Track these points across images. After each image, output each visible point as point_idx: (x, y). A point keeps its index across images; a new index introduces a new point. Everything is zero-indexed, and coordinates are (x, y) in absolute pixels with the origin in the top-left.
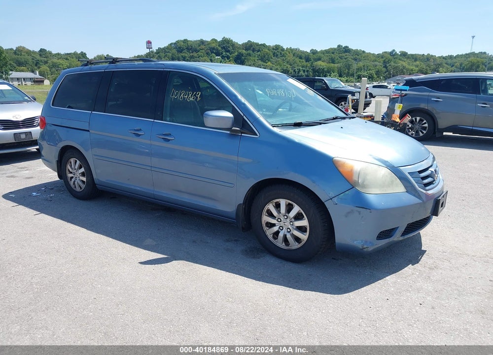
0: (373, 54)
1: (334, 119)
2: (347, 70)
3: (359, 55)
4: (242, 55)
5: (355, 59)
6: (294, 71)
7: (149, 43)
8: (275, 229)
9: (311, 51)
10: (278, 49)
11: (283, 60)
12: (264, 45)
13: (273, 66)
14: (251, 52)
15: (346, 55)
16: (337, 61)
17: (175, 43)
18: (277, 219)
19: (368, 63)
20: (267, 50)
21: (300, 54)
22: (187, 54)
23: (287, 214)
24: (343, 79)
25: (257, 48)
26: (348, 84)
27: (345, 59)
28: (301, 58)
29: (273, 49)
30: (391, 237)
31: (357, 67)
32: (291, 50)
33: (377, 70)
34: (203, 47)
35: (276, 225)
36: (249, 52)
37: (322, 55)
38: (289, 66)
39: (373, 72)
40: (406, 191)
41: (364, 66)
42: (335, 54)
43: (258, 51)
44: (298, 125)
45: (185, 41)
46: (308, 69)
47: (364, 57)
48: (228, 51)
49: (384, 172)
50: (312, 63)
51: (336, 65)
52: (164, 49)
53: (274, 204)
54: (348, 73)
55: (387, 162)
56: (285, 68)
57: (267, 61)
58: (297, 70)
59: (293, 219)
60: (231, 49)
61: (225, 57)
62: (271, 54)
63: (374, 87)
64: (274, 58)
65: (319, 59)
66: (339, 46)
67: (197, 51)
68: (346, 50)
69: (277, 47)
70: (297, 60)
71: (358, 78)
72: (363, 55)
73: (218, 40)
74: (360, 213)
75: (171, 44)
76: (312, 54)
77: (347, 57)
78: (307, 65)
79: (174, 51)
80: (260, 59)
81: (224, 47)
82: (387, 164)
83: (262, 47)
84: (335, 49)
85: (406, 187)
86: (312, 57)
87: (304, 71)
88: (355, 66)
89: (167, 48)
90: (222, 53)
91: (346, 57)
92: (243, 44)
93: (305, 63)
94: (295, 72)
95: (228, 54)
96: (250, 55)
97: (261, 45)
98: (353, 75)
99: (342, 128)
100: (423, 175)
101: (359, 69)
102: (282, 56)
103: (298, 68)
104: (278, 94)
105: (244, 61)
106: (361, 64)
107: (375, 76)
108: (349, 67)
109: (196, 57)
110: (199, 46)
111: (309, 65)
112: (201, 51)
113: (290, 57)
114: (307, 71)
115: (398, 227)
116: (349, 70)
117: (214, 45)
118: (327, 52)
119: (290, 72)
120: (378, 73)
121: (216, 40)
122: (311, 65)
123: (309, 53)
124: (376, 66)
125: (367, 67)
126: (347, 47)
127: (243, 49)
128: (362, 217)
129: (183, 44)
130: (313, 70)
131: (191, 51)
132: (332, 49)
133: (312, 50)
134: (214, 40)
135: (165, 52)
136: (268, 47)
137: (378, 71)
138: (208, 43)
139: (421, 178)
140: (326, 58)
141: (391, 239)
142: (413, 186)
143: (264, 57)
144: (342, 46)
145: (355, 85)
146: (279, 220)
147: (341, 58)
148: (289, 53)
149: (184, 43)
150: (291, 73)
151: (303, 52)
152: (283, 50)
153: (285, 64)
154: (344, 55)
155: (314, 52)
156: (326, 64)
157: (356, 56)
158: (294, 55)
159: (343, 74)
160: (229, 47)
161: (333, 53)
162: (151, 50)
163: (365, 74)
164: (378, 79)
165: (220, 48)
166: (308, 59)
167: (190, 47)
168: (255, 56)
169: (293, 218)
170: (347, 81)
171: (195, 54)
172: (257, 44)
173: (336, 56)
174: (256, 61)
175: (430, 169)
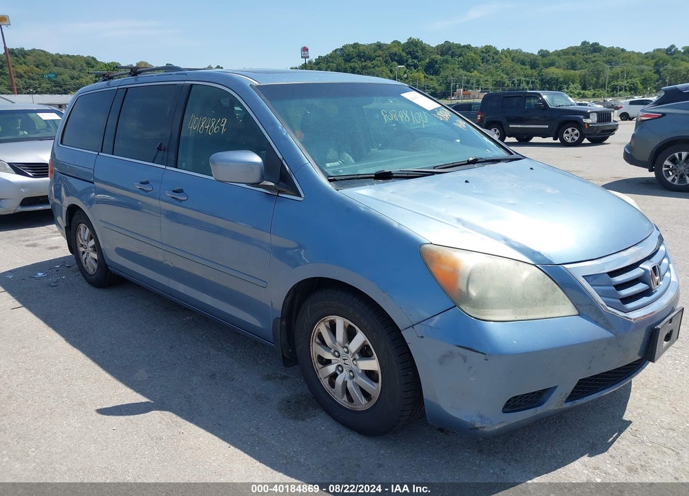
0: (639, 54)
1: (469, 163)
2: (595, 79)
3: (614, 56)
4: (436, 62)
5: (609, 62)
6: (513, 83)
7: (305, 49)
8: (331, 369)
9: (539, 52)
10: (489, 52)
11: (497, 67)
12: (468, 47)
13: (480, 77)
14: (449, 58)
15: (594, 57)
16: (579, 66)
17: (341, 49)
18: (332, 351)
19: (628, 67)
20: (473, 54)
21: (522, 58)
22: (357, 64)
23: (347, 345)
24: (589, 92)
25: (458, 52)
26: (595, 99)
27: (593, 62)
28: (523, 63)
29: (482, 52)
30: (541, 404)
31: (611, 74)
32: (508, 53)
33: (643, 77)
34: (380, 52)
35: (333, 362)
36: (446, 57)
37: (556, 58)
38: (505, 76)
39: (637, 81)
40: (576, 313)
41: (622, 72)
42: (577, 55)
43: (460, 56)
44: (384, 176)
45: (356, 45)
46: (533, 80)
47: (623, 59)
48: (416, 57)
49: (529, 273)
50: (541, 71)
51: (577, 72)
52: (325, 57)
53: (328, 324)
54: (597, 83)
55: (539, 253)
56: (499, 80)
57: (472, 69)
58: (516, 82)
59: (357, 355)
60: (419, 54)
61: (412, 65)
62: (479, 60)
63: (631, 103)
64: (482, 65)
65: (552, 64)
66: (584, 43)
67: (371, 59)
68: (596, 48)
69: (488, 50)
70: (518, 67)
71: (613, 91)
72: (623, 55)
73: (402, 43)
74: (465, 359)
75: (336, 51)
76: (540, 58)
77: (596, 59)
78: (532, 74)
79: (340, 60)
80: (461, 67)
81: (410, 52)
82: (538, 257)
83: (466, 50)
84: (577, 48)
85: (576, 305)
86: (540, 61)
87: (528, 83)
88: (608, 72)
89: (331, 56)
90: (407, 61)
91: (594, 59)
92: (437, 47)
93: (529, 71)
94: (515, 85)
95: (416, 61)
96: (447, 61)
97: (464, 46)
98: (603, 86)
99: (466, 182)
100: (620, 279)
101: (615, 77)
102: (495, 62)
103: (519, 78)
104: (399, 118)
105: (439, 70)
106: (618, 69)
107: (640, 86)
108: (598, 74)
109: (370, 68)
110: (375, 51)
111: (535, 74)
112: (377, 58)
113: (508, 63)
114: (533, 83)
115: (555, 388)
116: (598, 79)
117: (395, 50)
118: (565, 52)
119: (506, 85)
120: (645, 82)
121: (398, 43)
122: (539, 74)
123: (537, 56)
124: (642, 71)
125: (627, 74)
126: (596, 44)
127: (438, 54)
128: (470, 368)
129: (352, 50)
130: (542, 80)
131: (363, 59)
132: (572, 48)
133: (542, 50)
134: (396, 43)
135: (328, 62)
136: (475, 50)
137: (645, 79)
138: (388, 47)
139: (614, 286)
140: (562, 62)
141: (540, 410)
142: (592, 303)
143: (469, 63)
144: (588, 43)
145: (604, 100)
146: (336, 354)
147: (586, 61)
148: (506, 57)
149: (353, 47)
150: (508, 86)
151: (527, 55)
152: (496, 52)
153: (498, 73)
154: (591, 56)
155: (544, 54)
156: (562, 71)
157: (611, 57)
158: (513, 60)
159: (588, 86)
160: (417, 52)
161: (574, 54)
162: (307, 60)
163: (625, 83)
164: (644, 91)
165: (404, 54)
166: (534, 65)
167: (362, 54)
168: (454, 64)
169: (356, 352)
170: (594, 96)
171: (369, 64)
172: (458, 46)
173: (578, 58)
174: (456, 70)
175: (641, 266)
